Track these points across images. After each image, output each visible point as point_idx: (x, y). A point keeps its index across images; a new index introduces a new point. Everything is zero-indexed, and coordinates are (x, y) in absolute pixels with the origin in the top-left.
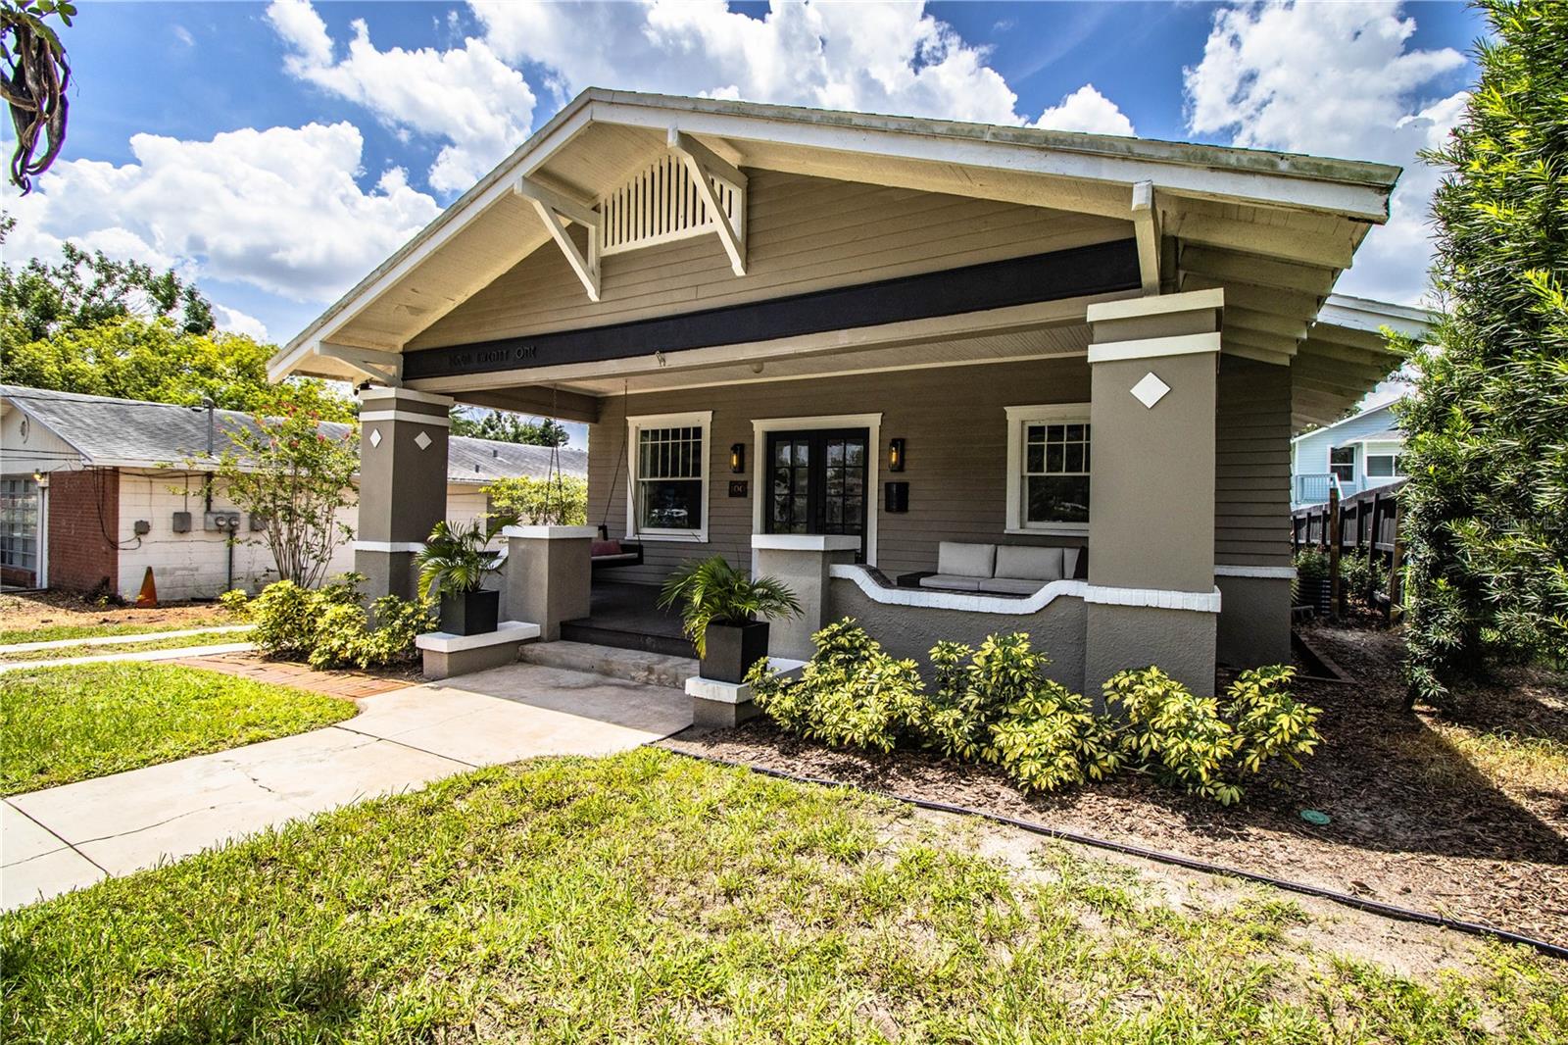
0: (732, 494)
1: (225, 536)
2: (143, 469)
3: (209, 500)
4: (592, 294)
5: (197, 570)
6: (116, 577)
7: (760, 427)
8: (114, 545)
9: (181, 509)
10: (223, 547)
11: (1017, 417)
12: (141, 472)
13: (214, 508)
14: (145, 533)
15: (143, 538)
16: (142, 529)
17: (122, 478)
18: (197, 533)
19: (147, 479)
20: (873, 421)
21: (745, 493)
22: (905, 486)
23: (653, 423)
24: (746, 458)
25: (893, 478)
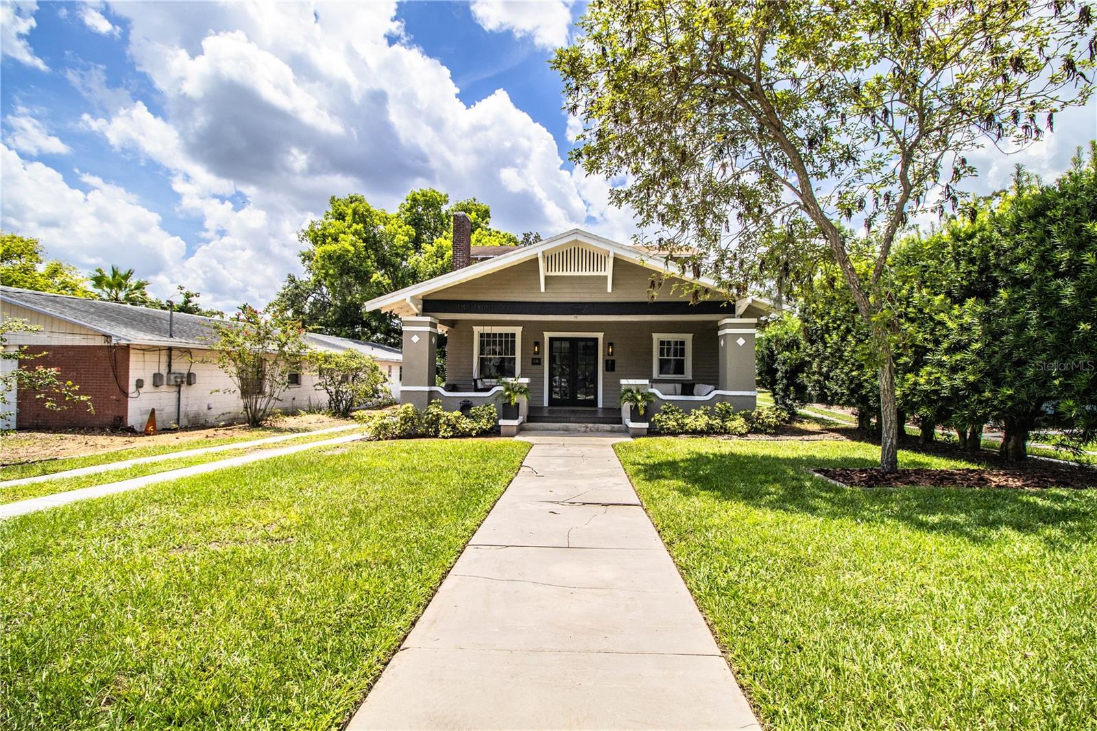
0: (533, 364)
1: (176, 389)
2: (141, 345)
3: (170, 366)
4: (543, 289)
5: (162, 410)
6: (127, 415)
7: (547, 335)
8: (126, 395)
9: (157, 372)
10: (175, 395)
11: (656, 337)
12: (138, 347)
13: (172, 371)
14: (141, 387)
15: (141, 390)
16: (140, 384)
17: (131, 351)
18: (164, 388)
19: (142, 352)
20: (600, 336)
21: (539, 364)
22: (613, 361)
23: (487, 330)
24: (541, 348)
25: (609, 358)
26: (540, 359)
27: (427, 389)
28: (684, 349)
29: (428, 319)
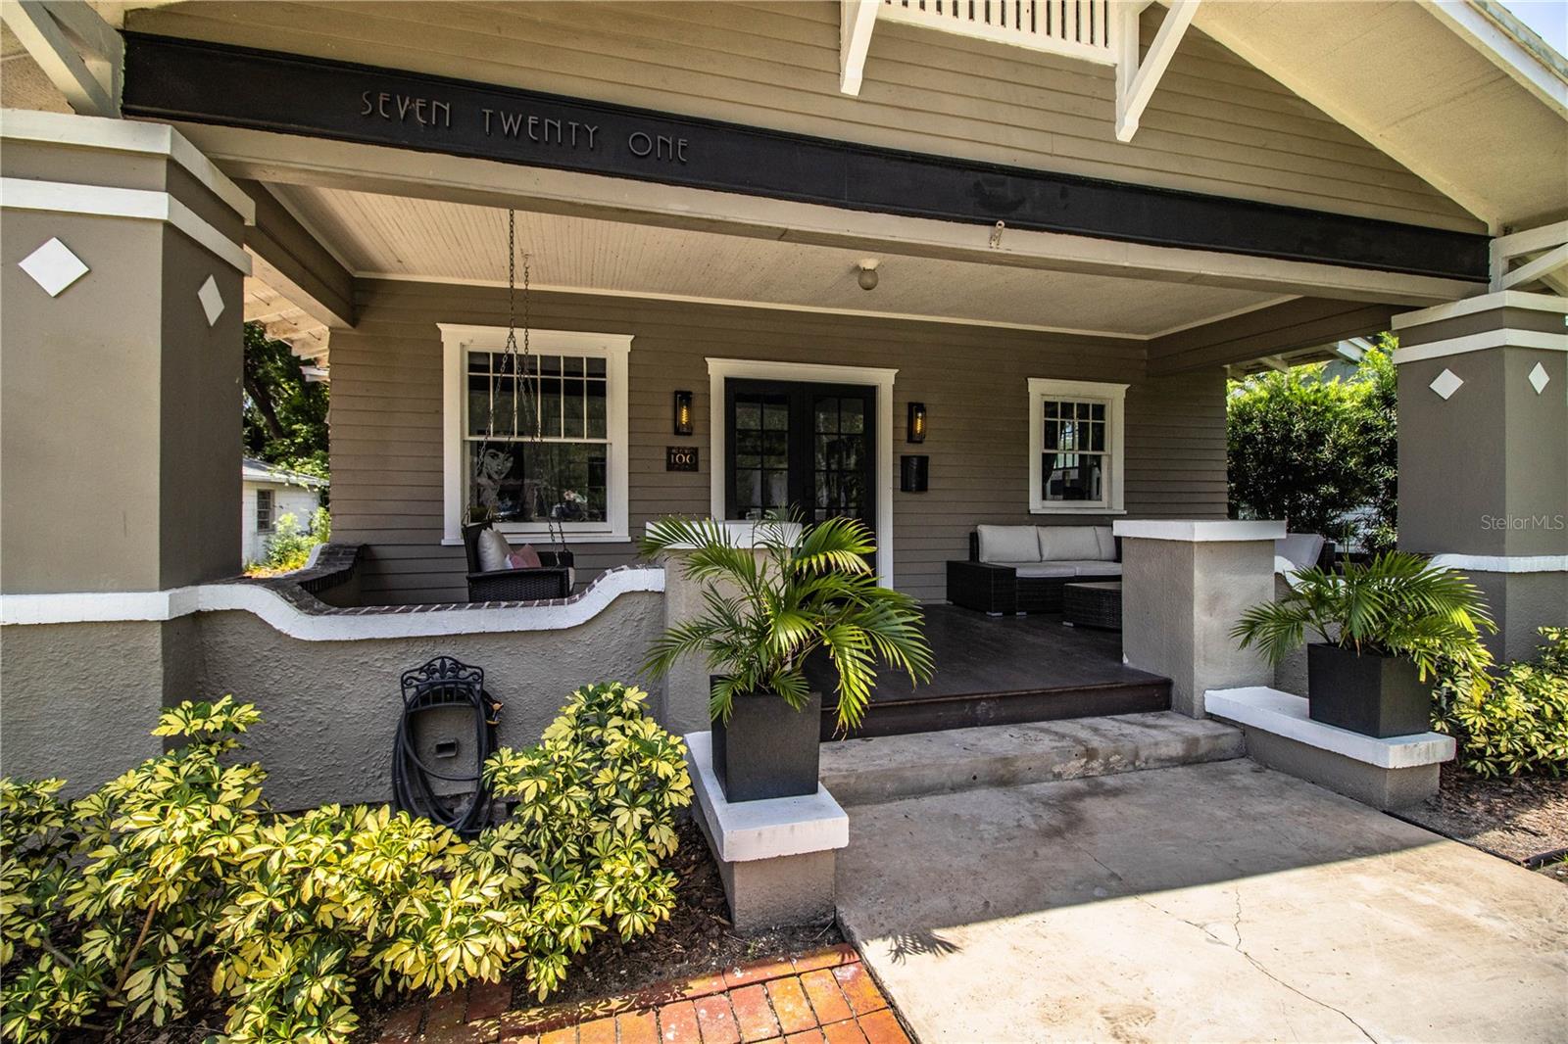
0: (671, 467)
7: (719, 369)
11: (1037, 391)
20: (884, 378)
21: (693, 467)
22: (923, 461)
23: (491, 338)
24: (699, 414)
25: (913, 450)
26: (694, 452)
27: (155, 605)
28: (1102, 426)
29: (158, 139)
